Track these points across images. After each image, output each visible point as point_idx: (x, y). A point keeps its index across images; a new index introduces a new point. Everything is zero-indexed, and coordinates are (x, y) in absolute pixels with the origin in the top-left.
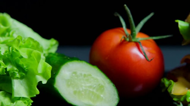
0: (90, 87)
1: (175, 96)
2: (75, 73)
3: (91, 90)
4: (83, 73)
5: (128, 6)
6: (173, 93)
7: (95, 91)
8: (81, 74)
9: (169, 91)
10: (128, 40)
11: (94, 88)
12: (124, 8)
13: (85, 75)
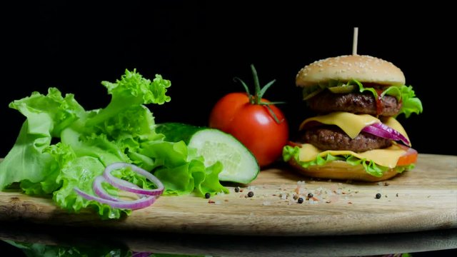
0: (226, 156)
1: (302, 163)
2: (208, 142)
3: (227, 159)
4: (217, 142)
5: (255, 66)
6: (300, 160)
7: (231, 161)
8: (215, 144)
9: (296, 158)
10: (253, 102)
11: (230, 158)
12: (251, 68)
13: (219, 144)
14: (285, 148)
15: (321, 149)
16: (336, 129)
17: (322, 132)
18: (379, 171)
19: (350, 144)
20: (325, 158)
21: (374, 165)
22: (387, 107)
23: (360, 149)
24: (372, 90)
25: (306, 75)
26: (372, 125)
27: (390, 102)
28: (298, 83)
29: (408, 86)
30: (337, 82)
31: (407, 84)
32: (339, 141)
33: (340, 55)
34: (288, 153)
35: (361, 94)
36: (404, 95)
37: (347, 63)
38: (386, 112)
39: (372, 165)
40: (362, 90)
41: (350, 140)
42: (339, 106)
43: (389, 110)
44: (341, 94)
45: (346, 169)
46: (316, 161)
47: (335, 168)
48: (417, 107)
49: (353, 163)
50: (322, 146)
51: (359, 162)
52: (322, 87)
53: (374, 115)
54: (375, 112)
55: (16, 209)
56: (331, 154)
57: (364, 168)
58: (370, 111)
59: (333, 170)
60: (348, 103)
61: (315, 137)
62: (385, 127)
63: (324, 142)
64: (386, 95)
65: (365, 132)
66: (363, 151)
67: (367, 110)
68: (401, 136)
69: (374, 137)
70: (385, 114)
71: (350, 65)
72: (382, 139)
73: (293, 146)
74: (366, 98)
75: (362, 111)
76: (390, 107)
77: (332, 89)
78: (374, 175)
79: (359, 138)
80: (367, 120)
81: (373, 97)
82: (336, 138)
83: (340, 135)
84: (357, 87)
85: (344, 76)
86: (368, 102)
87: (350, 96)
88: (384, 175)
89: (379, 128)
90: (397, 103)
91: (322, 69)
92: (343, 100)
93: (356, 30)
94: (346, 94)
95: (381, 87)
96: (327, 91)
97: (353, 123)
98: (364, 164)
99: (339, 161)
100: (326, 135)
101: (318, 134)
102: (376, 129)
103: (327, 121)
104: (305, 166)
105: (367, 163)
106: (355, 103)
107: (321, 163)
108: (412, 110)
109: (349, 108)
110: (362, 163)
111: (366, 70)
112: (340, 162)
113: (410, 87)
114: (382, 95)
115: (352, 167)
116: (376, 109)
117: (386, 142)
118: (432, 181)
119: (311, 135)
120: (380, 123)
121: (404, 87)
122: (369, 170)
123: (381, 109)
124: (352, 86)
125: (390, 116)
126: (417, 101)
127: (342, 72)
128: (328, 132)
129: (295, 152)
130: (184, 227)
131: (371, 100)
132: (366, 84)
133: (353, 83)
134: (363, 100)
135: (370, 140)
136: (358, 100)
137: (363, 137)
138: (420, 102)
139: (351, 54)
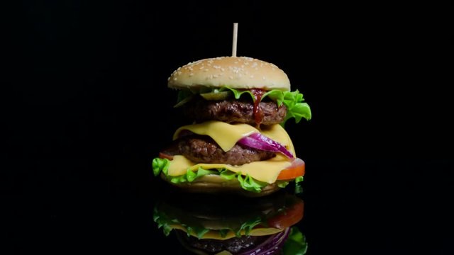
14: (154, 161)
15: (193, 162)
16: (208, 139)
17: (195, 143)
18: (257, 186)
19: (224, 157)
20: (196, 172)
21: (251, 180)
22: (266, 115)
23: (236, 162)
25: (176, 79)
26: (250, 136)
27: (270, 109)
28: (169, 86)
29: (294, 90)
30: (210, 89)
32: (212, 153)
34: (157, 166)
35: (236, 101)
37: (219, 67)
38: (266, 120)
39: (248, 179)
40: (238, 96)
41: (224, 153)
42: (212, 114)
43: (269, 118)
44: (214, 101)
45: (221, 183)
46: (185, 177)
47: (208, 182)
48: (307, 114)
49: (227, 178)
50: (195, 158)
51: (233, 176)
52: (194, 93)
53: (254, 125)
54: (253, 121)
56: (203, 169)
57: (239, 183)
59: (206, 185)
60: (223, 112)
61: (187, 148)
62: (264, 138)
63: (196, 155)
65: (242, 143)
66: (240, 164)
67: (244, 120)
69: (252, 149)
70: (266, 123)
71: (223, 70)
72: (261, 151)
73: (162, 158)
74: (243, 106)
75: (236, 120)
76: (270, 115)
77: (203, 95)
78: (250, 190)
79: (235, 150)
80: (245, 131)
82: (210, 150)
84: (232, 93)
87: (225, 101)
88: (262, 191)
89: (258, 138)
91: (192, 74)
92: (216, 108)
93: (236, 25)
94: (220, 101)
96: (198, 97)
97: (227, 134)
98: (240, 179)
99: (212, 175)
100: (199, 146)
101: (190, 145)
102: (253, 140)
103: (200, 131)
104: (174, 181)
105: (243, 177)
106: (230, 113)
107: (190, 179)
109: (224, 117)
110: (237, 176)
111: (241, 75)
113: (297, 91)
115: (226, 182)
116: (254, 119)
117: (268, 153)
119: (183, 145)
120: (259, 133)
121: (288, 92)
122: (245, 185)
123: (261, 117)
124: (226, 93)
126: (306, 105)
127: (214, 77)
128: (201, 142)
129: (164, 165)
133: (226, 90)
134: (239, 108)
135: (248, 151)
136: (233, 107)
137: (239, 148)
138: (308, 107)
139: (230, 55)
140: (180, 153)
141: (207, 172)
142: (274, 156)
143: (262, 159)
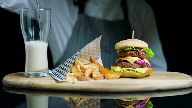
14: (111, 68)
15: (122, 68)
16: (127, 61)
18: (140, 74)
19: (131, 66)
20: (123, 70)
21: (138, 72)
22: (142, 55)
23: (134, 67)
24: (137, 49)
26: (138, 60)
27: (143, 53)
28: (116, 48)
29: (149, 49)
30: (127, 47)
31: (149, 48)
33: (128, 39)
34: (112, 69)
35: (134, 51)
36: (148, 51)
37: (130, 42)
38: (142, 56)
40: (134, 50)
41: (131, 65)
42: (128, 54)
44: (128, 51)
45: (130, 74)
46: (121, 71)
48: (153, 55)
49: (132, 72)
50: (123, 67)
51: (134, 71)
52: (123, 49)
53: (139, 57)
54: (139, 56)
55: (30, 85)
56: (125, 69)
58: (137, 56)
59: (126, 74)
60: (130, 54)
61: (121, 64)
62: (142, 61)
63: (123, 66)
64: (142, 51)
65: (136, 62)
66: (135, 68)
68: (147, 63)
69: (138, 64)
70: (142, 57)
72: (141, 64)
73: (114, 67)
74: (136, 52)
75: (134, 56)
77: (125, 49)
80: (136, 59)
81: (138, 52)
82: (127, 64)
83: (128, 63)
84: (133, 49)
85: (129, 45)
86: (136, 53)
87: (131, 51)
88: (141, 76)
89: (140, 61)
90: (146, 53)
91: (122, 43)
92: (129, 53)
93: (133, 31)
94: (130, 51)
95: (141, 48)
96: (124, 50)
97: (132, 60)
100: (124, 63)
101: (121, 63)
103: (124, 59)
105: (136, 72)
106: (132, 54)
107: (122, 72)
108: (151, 56)
109: (131, 55)
112: (128, 72)
113: (150, 49)
114: (141, 51)
115: (132, 73)
116: (139, 55)
117: (142, 66)
118: (157, 78)
119: (119, 64)
120: (140, 59)
121: (148, 49)
122: (137, 74)
123: (141, 55)
125: (144, 58)
126: (153, 53)
128: (124, 62)
129: (114, 69)
130: (80, 89)
131: (137, 53)
132: (136, 48)
133: (132, 48)
134: (135, 52)
135: (137, 65)
136: (133, 52)
137: (135, 64)
138: (153, 54)
139: (132, 39)
140: (118, 66)
141: (126, 70)
142: (144, 67)
143: (141, 67)
